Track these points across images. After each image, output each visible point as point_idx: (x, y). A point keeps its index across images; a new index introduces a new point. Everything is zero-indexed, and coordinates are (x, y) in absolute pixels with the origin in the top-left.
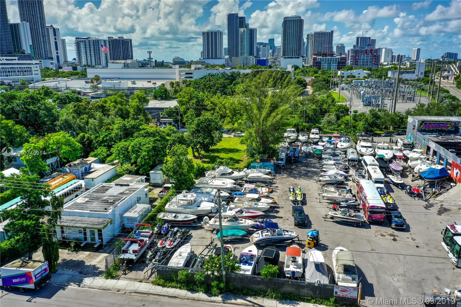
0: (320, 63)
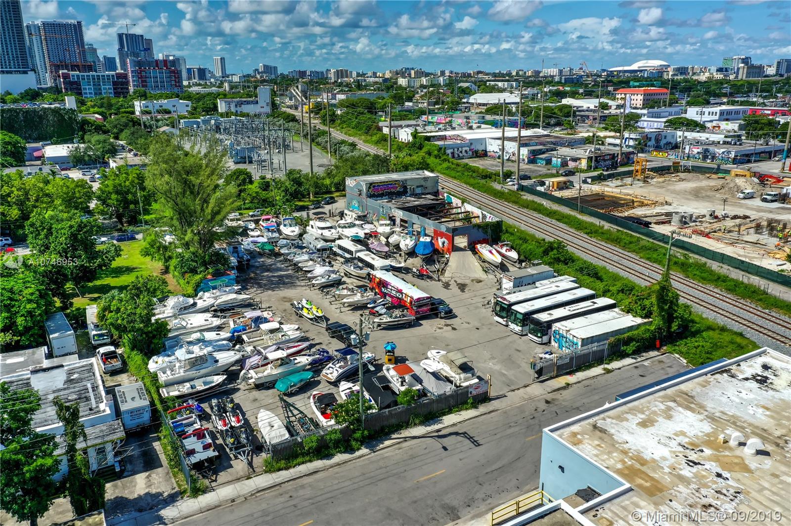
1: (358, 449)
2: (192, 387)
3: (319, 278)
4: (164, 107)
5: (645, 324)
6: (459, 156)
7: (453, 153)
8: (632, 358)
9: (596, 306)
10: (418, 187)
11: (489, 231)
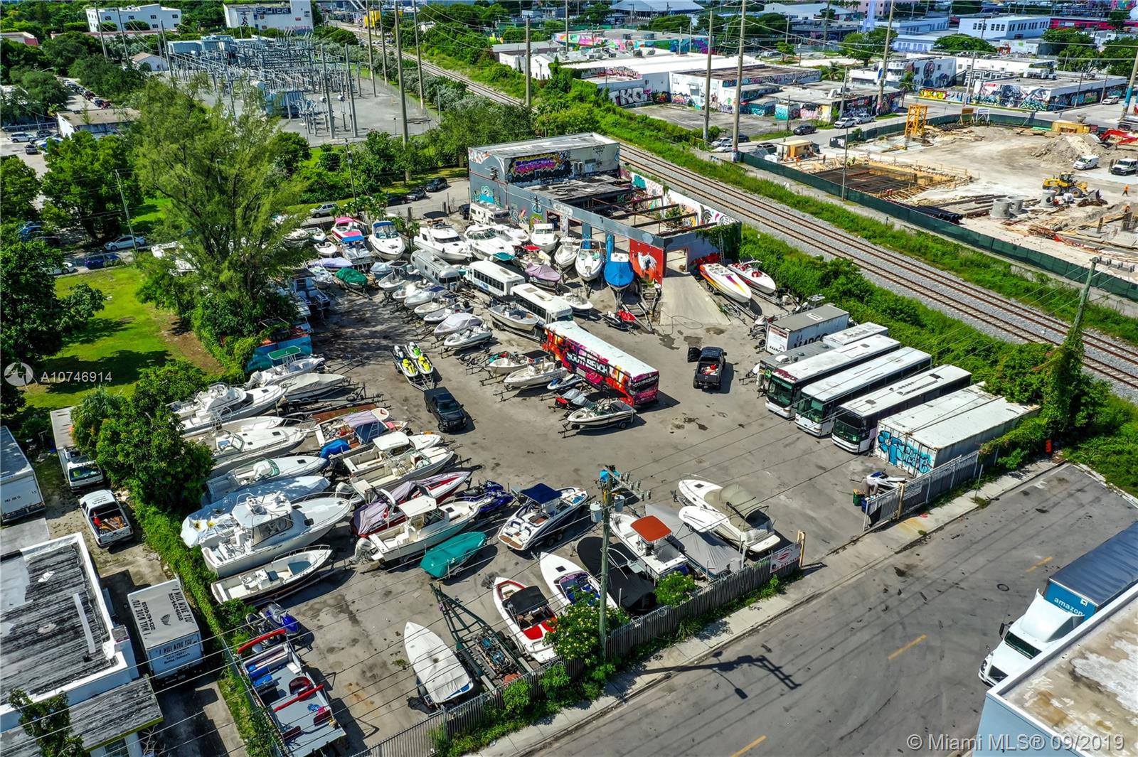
1: (597, 698)
2: (272, 577)
3: (455, 335)
4: (137, 19)
5: (1030, 414)
6: (627, 101)
7: (618, 98)
8: (1013, 476)
9: (940, 383)
10: (587, 162)
11: (721, 241)
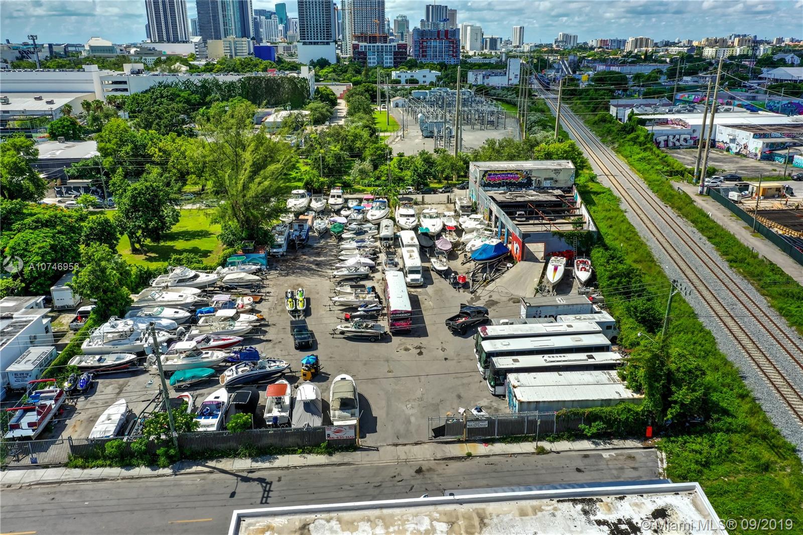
0: (364, 54)
1: (164, 467)
2: (99, 360)
3: (343, 269)
4: (414, 77)
7: (666, 141)
8: (594, 443)
9: (591, 361)
11: (576, 241)
